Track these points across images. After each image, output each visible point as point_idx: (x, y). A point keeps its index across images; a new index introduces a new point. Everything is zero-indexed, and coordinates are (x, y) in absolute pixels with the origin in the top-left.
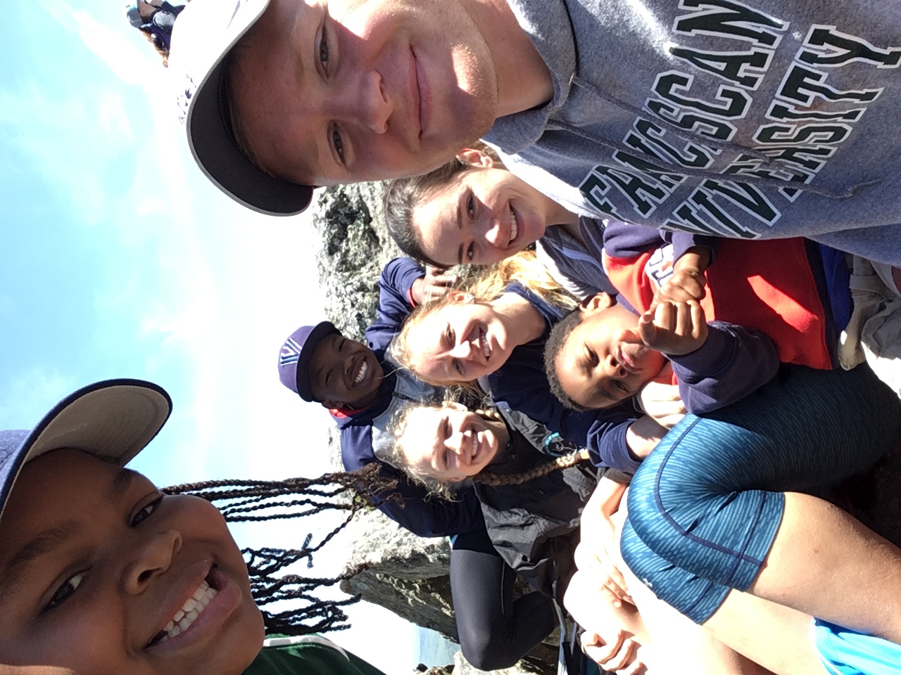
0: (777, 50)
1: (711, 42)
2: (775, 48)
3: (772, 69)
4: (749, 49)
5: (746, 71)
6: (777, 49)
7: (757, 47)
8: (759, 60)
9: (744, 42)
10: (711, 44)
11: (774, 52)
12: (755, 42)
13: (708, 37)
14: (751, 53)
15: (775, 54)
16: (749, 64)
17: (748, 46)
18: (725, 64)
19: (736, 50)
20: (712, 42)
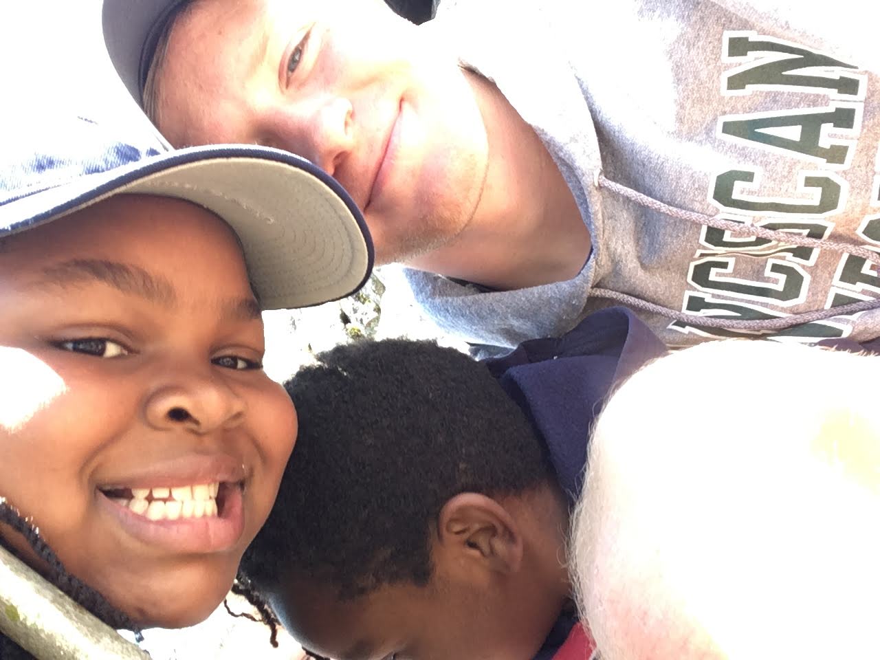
0: (867, 102)
1: (775, 99)
2: (863, 99)
3: (865, 131)
4: (827, 104)
5: (830, 136)
6: (866, 99)
7: (835, 100)
8: (843, 118)
9: (818, 95)
10: (775, 101)
11: (862, 105)
12: (832, 93)
13: (768, 93)
14: (831, 109)
15: (865, 107)
16: (832, 124)
17: (826, 100)
18: (799, 128)
19: (809, 106)
20: (775, 96)
